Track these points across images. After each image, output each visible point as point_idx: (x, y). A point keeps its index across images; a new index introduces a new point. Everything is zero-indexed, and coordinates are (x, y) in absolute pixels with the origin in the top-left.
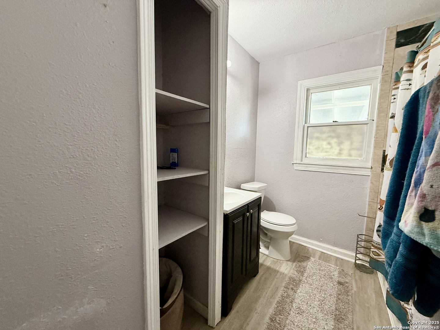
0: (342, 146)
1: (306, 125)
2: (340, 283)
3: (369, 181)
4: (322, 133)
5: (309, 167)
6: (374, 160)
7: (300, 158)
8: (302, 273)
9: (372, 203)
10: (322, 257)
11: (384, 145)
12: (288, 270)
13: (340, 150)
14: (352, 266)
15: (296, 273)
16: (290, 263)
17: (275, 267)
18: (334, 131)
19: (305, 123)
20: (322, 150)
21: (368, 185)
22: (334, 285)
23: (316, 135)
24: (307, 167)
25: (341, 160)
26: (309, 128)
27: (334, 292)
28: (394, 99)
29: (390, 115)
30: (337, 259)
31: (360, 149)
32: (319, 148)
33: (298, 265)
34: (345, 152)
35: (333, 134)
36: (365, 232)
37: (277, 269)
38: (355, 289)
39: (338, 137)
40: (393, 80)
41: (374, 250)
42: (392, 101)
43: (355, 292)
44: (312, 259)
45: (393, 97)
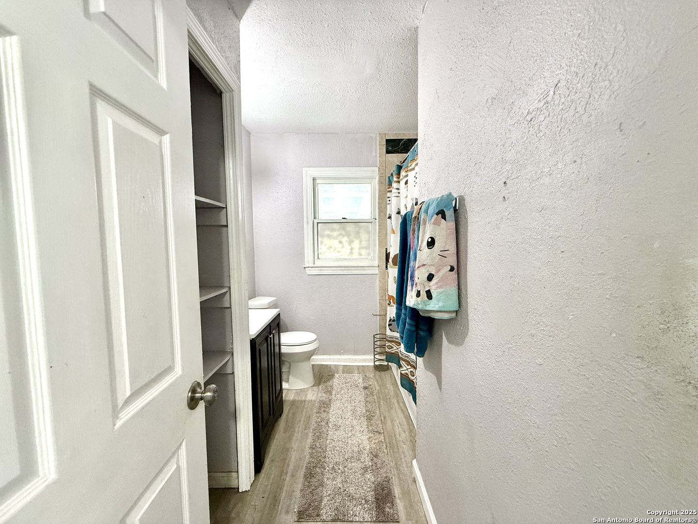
0: (353, 245)
1: (316, 221)
2: (365, 388)
3: (378, 280)
4: (333, 230)
5: (323, 270)
6: (380, 258)
7: (312, 260)
8: (330, 392)
9: (382, 301)
10: (345, 370)
11: (386, 244)
12: (315, 395)
13: (352, 249)
14: (372, 369)
15: (324, 395)
16: (315, 388)
17: (300, 399)
18: (344, 229)
19: (314, 219)
20: (335, 249)
21: (377, 283)
22: (361, 392)
23: (327, 232)
24: (320, 270)
25: (353, 259)
26: (319, 224)
27: (362, 398)
28: (389, 201)
29: (388, 216)
30: (358, 367)
31: (367, 248)
32: (331, 247)
33: (324, 386)
34: (356, 251)
35: (343, 232)
36: (379, 331)
37: (303, 398)
38: (378, 388)
39: (348, 235)
40: (387, 184)
41: (388, 344)
42: (388, 202)
43: (378, 390)
44: (337, 375)
45: (388, 199)
